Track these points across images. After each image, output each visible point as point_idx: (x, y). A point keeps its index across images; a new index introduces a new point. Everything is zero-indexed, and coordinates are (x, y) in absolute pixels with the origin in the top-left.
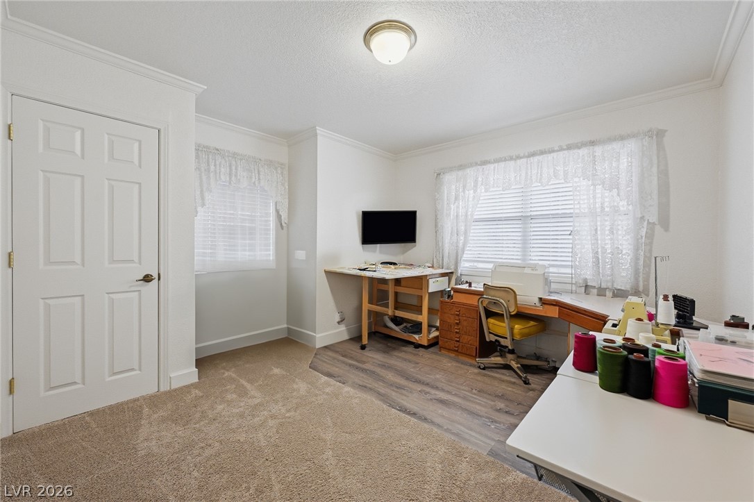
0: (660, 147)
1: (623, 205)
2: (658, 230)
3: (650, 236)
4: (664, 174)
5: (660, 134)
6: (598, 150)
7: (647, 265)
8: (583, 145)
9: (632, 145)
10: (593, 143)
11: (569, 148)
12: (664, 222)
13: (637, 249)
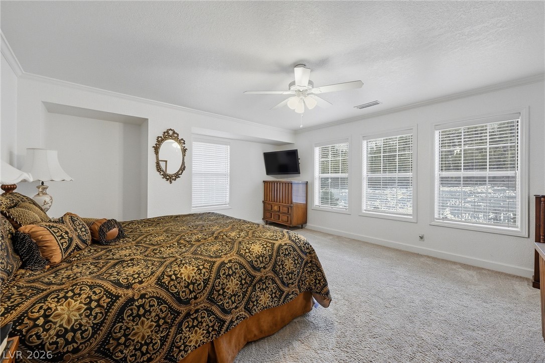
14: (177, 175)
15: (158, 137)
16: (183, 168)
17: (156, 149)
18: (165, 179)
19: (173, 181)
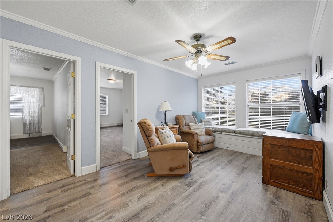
1: (36, 101)
3: (41, 108)
4: (44, 96)
5: (43, 88)
6: (30, 89)
10: (28, 87)
12: (44, 105)
13: (39, 111)
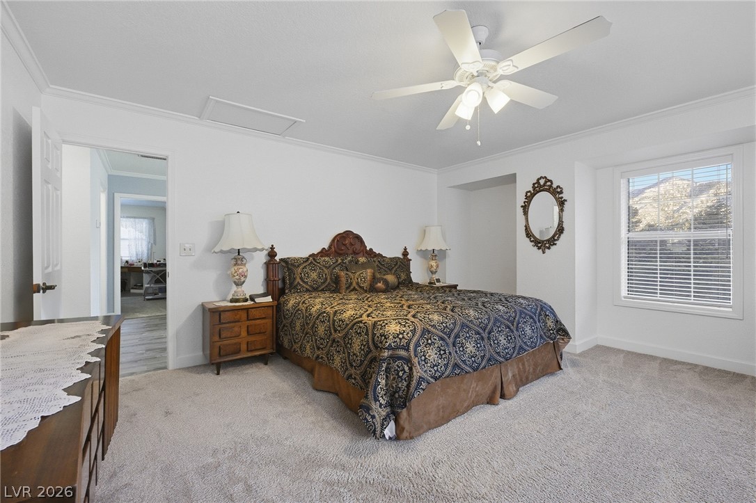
0: (153, 221)
2: (154, 245)
7: (151, 255)
8: (132, 217)
9: (146, 220)
11: (127, 217)
14: (552, 242)
15: (527, 192)
16: (560, 230)
17: (525, 208)
18: (536, 248)
19: (547, 250)
